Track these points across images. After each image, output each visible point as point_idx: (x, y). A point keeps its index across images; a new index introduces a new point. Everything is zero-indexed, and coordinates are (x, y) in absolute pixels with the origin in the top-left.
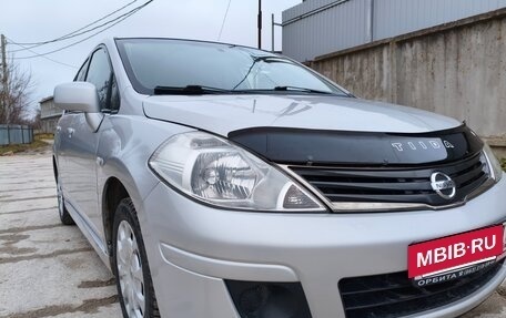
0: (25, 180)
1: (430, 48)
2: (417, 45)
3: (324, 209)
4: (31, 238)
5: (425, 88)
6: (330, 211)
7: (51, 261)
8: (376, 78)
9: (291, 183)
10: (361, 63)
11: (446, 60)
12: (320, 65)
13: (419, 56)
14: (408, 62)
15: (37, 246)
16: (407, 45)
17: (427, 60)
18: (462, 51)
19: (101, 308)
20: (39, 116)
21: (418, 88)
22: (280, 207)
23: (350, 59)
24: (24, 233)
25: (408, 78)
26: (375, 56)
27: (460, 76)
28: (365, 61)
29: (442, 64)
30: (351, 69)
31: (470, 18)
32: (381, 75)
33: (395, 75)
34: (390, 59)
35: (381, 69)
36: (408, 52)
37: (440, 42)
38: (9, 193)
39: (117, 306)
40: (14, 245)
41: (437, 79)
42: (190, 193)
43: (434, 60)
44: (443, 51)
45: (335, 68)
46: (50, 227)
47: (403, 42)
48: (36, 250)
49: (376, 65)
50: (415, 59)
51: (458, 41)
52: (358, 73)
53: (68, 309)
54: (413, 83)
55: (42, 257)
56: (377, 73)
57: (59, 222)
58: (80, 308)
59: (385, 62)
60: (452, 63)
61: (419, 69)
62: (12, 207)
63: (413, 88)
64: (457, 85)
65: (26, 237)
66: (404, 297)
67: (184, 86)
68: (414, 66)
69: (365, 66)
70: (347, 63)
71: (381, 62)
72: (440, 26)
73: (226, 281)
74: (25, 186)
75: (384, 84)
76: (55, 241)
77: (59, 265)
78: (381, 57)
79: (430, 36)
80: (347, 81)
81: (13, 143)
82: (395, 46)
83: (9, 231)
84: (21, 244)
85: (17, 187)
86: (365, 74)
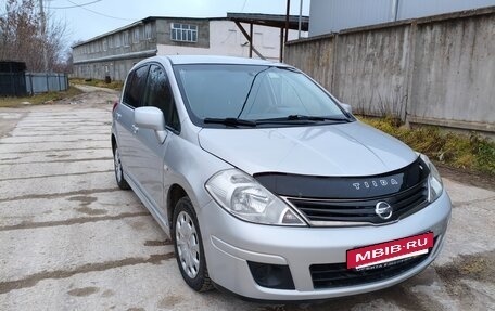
0: (75, 138)
1: (449, 34)
2: (437, 29)
3: (305, 224)
4: (99, 201)
5: (440, 71)
6: (309, 226)
7: (120, 222)
8: (396, 57)
9: (288, 208)
10: (383, 39)
11: (463, 46)
12: (345, 39)
13: (437, 40)
14: (427, 45)
15: (106, 208)
16: (428, 28)
17: (444, 44)
18: (478, 39)
19: (162, 261)
20: (71, 59)
21: (433, 70)
22: (280, 223)
23: (373, 34)
24: (92, 195)
25: (425, 60)
26: (397, 35)
27: (474, 63)
28: (387, 38)
29: (458, 49)
30: (374, 45)
31: (489, 8)
32: (401, 54)
33: (413, 57)
34: (410, 40)
35: (401, 48)
36: (428, 34)
37: (459, 29)
38: (67, 152)
39: (174, 261)
40: (89, 206)
41: (452, 64)
42: (229, 210)
43: (451, 45)
44: (460, 37)
45: (358, 42)
46: (111, 190)
47: (424, 24)
48: (106, 212)
49: (397, 44)
50: (433, 42)
51: (475, 30)
52: (379, 50)
53: (141, 261)
54: (429, 65)
55: (113, 218)
56: (397, 52)
57: (116, 186)
58: (149, 261)
59: (406, 42)
60: (468, 49)
61: (436, 52)
62: (75, 167)
63: (429, 70)
64: (470, 71)
65: (95, 199)
66: (350, 276)
67: (225, 118)
68: (432, 49)
69: (386, 44)
70: (370, 39)
71: (402, 41)
72: (460, 13)
73: (248, 262)
74: (78, 145)
75: (403, 63)
76: (118, 204)
77: (127, 227)
78: (402, 36)
79: (449, 21)
80: (369, 56)
81: (51, 90)
82: (416, 28)
83: (80, 192)
84: (93, 206)
85: (72, 146)
86: (386, 52)
